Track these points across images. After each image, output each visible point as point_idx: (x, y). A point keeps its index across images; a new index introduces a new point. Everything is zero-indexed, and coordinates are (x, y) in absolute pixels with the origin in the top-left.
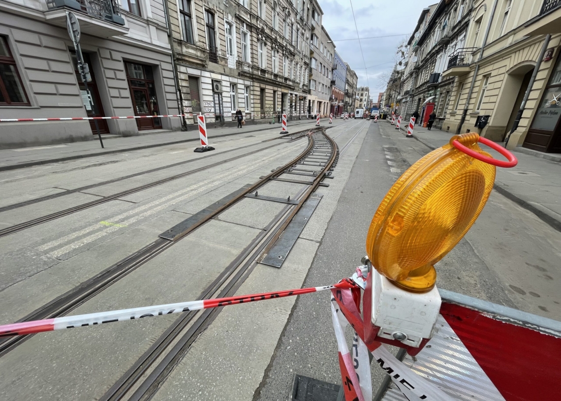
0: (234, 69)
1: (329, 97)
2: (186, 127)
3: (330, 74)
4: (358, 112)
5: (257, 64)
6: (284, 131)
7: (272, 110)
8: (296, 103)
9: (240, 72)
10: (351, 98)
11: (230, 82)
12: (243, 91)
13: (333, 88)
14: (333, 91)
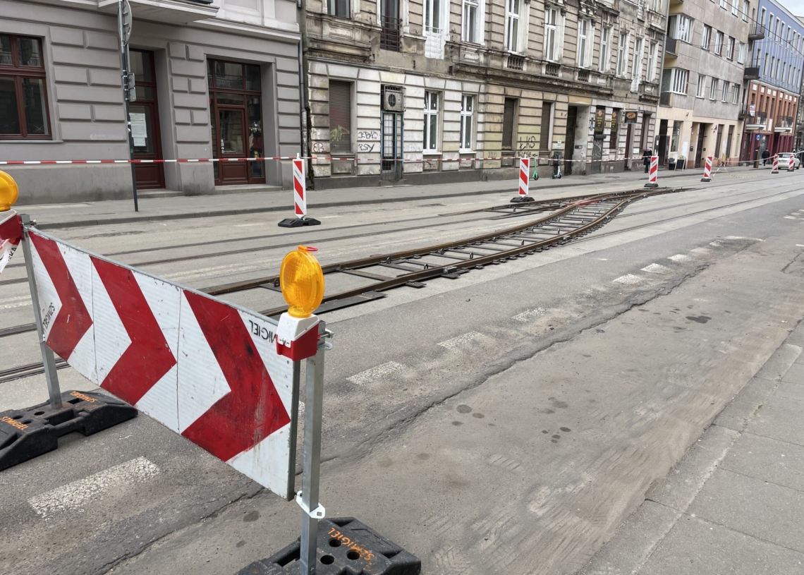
0: (437, 61)
1: (737, 110)
2: (312, 182)
3: (742, 51)
5: (499, 46)
6: (523, 196)
7: (537, 146)
8: (614, 128)
9: (453, 64)
11: (425, 87)
12: (458, 107)
13: (755, 88)
14: (754, 95)
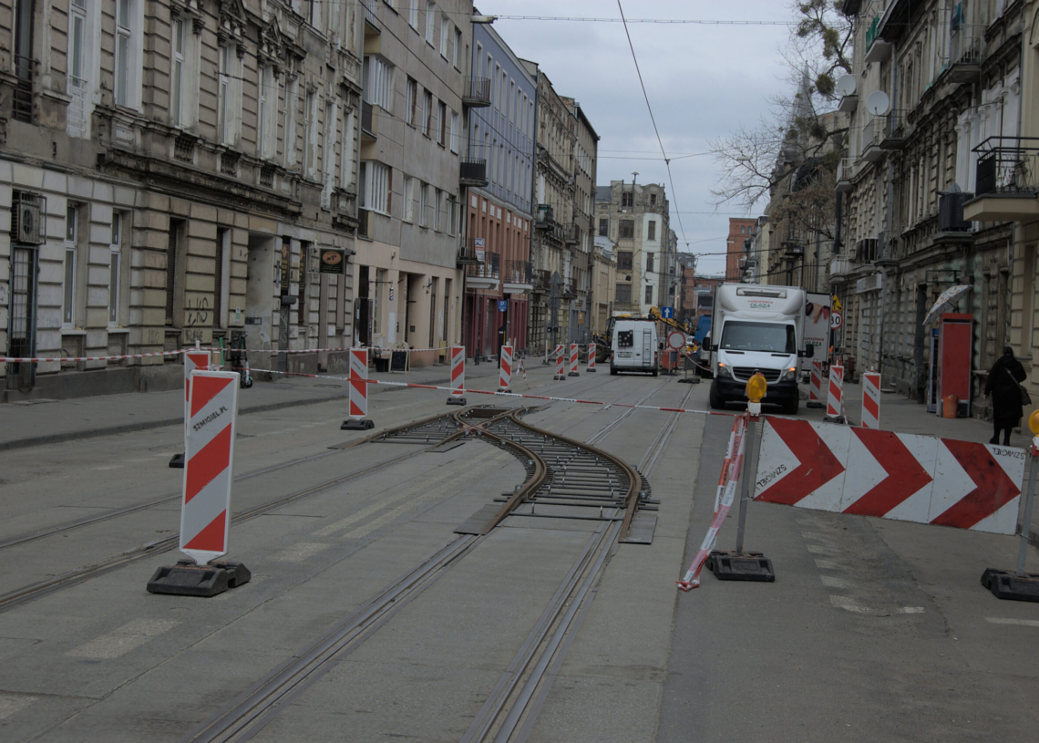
0: (83, 141)
1: (455, 247)
3: (455, 126)
4: (626, 339)
5: (163, 115)
6: (358, 418)
8: (302, 282)
9: (104, 151)
10: (567, 253)
11: (68, 195)
12: (103, 235)
13: (474, 201)
14: (473, 215)
